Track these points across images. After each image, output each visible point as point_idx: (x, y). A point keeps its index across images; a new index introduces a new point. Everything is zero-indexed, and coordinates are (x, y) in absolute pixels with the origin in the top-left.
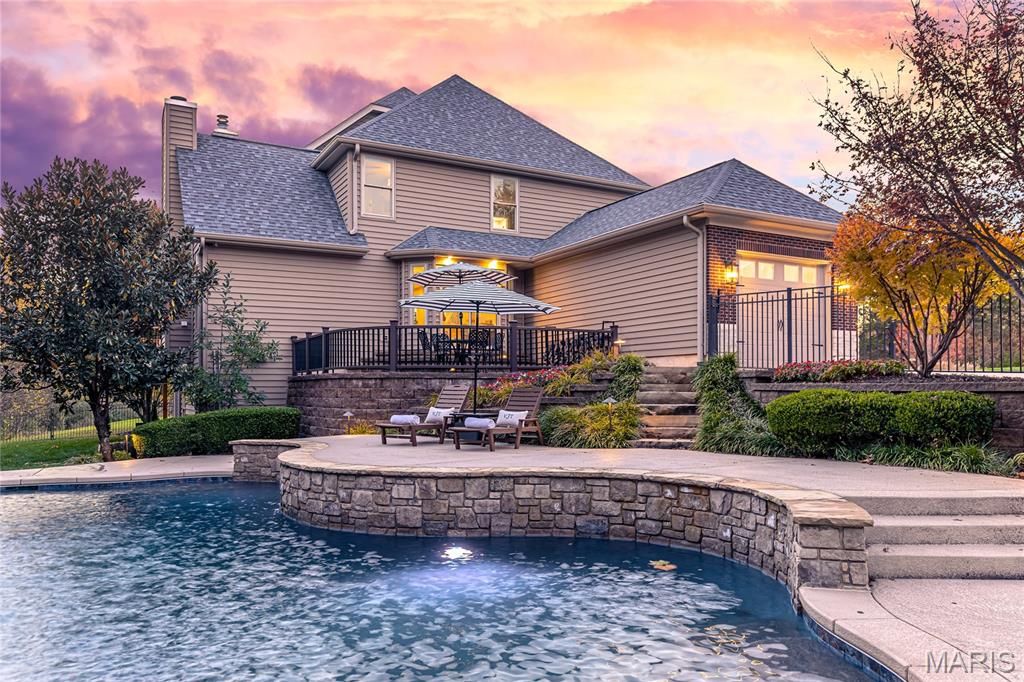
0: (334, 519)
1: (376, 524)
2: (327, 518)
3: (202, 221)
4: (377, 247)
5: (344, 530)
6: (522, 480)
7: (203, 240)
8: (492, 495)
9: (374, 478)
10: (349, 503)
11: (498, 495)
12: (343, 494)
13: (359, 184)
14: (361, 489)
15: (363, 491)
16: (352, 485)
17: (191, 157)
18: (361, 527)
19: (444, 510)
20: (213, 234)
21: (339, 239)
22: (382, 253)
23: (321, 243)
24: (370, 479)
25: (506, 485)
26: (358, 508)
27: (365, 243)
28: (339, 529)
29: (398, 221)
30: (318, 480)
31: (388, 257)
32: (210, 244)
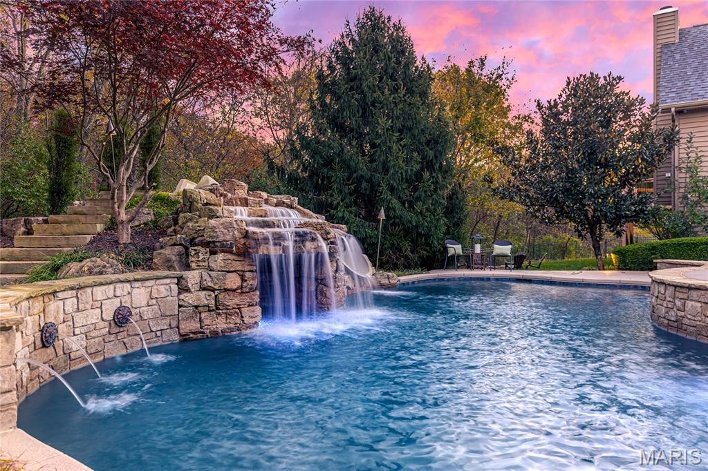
0: (672, 324)
1: (704, 333)
2: (667, 322)
3: (674, 95)
5: (679, 334)
7: (673, 110)
9: (702, 292)
10: (684, 311)
12: (678, 303)
14: (692, 300)
15: (693, 303)
16: (685, 296)
17: (673, 49)
18: (691, 333)
20: (682, 103)
24: (699, 293)
26: (689, 317)
28: (675, 333)
30: (662, 289)
32: (680, 112)
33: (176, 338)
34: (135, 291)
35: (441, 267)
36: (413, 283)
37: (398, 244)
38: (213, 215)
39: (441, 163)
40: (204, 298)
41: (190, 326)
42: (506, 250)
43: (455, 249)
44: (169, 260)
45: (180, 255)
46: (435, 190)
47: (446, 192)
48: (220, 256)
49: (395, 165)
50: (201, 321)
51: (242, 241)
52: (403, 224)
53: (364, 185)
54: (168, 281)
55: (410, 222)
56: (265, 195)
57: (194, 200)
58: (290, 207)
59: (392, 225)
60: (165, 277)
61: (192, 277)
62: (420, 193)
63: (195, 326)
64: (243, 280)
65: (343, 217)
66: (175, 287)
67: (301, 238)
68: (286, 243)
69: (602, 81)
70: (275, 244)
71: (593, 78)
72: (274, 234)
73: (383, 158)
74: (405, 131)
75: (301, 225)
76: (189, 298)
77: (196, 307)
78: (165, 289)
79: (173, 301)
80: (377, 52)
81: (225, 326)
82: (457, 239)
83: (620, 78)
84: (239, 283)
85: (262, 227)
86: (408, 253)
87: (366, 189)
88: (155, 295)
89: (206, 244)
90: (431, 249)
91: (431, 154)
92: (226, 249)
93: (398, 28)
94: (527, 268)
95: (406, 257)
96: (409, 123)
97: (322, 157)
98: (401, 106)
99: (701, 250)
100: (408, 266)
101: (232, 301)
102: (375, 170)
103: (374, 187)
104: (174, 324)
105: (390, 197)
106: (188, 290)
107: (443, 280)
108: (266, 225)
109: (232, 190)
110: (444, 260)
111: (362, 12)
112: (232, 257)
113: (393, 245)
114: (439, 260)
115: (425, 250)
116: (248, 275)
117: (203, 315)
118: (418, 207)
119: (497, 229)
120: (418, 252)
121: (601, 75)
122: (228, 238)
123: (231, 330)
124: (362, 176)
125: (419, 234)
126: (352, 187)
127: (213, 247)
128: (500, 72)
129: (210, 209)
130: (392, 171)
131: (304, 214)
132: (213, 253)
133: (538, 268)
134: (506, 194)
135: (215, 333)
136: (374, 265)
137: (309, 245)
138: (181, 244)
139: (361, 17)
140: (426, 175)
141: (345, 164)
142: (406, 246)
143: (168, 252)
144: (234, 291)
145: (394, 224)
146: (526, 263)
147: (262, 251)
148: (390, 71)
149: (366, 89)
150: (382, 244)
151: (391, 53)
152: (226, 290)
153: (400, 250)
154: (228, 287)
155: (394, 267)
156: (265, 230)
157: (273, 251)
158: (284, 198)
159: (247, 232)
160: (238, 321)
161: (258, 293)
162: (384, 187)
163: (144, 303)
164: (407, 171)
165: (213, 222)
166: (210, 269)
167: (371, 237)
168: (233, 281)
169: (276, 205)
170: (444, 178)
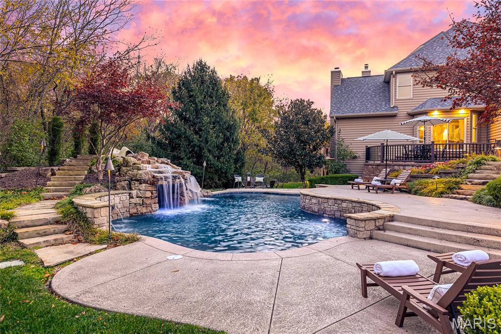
4: (403, 111)
6: (344, 201)
7: (334, 118)
8: (336, 205)
11: (337, 205)
13: (395, 87)
17: (338, 88)
19: (323, 208)
20: (338, 115)
21: (386, 110)
22: (406, 113)
23: (378, 113)
25: (339, 202)
27: (397, 110)
29: (414, 98)
31: (409, 114)
32: (338, 118)
33: (129, 215)
34: (116, 198)
35: (232, 187)
36: (218, 195)
37: (212, 177)
38: (139, 169)
39: (233, 138)
40: (138, 201)
41: (133, 211)
42: (261, 179)
43: (238, 179)
44: (124, 187)
45: (127, 184)
46: (230, 151)
47: (235, 152)
48: (144, 185)
49: (211, 140)
50: (137, 209)
51: (152, 179)
52: (214, 167)
53: (196, 148)
54: (125, 194)
55: (218, 166)
56: (156, 158)
57: (128, 162)
58: (167, 164)
59: (209, 168)
60: (125, 193)
61: (134, 192)
62: (223, 153)
63: (135, 211)
64: (152, 194)
65: (186, 164)
66: (128, 197)
67: (174, 178)
68: (169, 180)
69: (305, 103)
70: (165, 180)
71: (302, 101)
72: (165, 176)
73: (205, 136)
74: (216, 123)
75: (173, 173)
76: (133, 201)
77: (135, 204)
78: (125, 197)
79: (127, 202)
80: (202, 83)
81: (146, 211)
82: (240, 174)
83: (312, 103)
84: (151, 195)
85: (159, 173)
86: (217, 181)
87: (197, 150)
88: (121, 199)
89: (137, 180)
90: (227, 179)
91: (228, 134)
92: (145, 182)
93: (214, 72)
94: (277, 187)
95: (216, 183)
96: (218, 119)
97: (176, 134)
98: (214, 111)
99: (340, 180)
100: (217, 187)
101: (148, 202)
102: (201, 141)
103: (201, 149)
104: (128, 210)
105: (208, 155)
106: (133, 198)
107: (232, 193)
108: (160, 172)
109: (142, 157)
110: (233, 184)
111: (196, 61)
112: (148, 185)
113: (210, 177)
114: (231, 184)
115: (225, 179)
116: (154, 192)
117: (138, 207)
118: (222, 159)
119: (266, 166)
120: (222, 181)
121: (305, 100)
122: (147, 178)
123: (148, 212)
124: (195, 144)
125: (222, 172)
126: (191, 149)
127: (140, 181)
128: (267, 87)
129: (137, 166)
130: (209, 143)
131: (173, 167)
132: (141, 184)
133: (282, 187)
134: (264, 151)
135: (142, 213)
136: (201, 187)
137: (177, 180)
138: (127, 180)
139: (195, 64)
140: (226, 145)
141: (187, 138)
142: (216, 178)
143: (123, 183)
144: (149, 198)
145: (210, 167)
146: (276, 185)
147: (160, 183)
148: (209, 93)
149: (198, 102)
150: (205, 177)
151: (210, 84)
152: (146, 197)
153: (213, 180)
154: (147, 196)
155: (210, 188)
156: (160, 175)
157: (164, 183)
158: (164, 160)
159: (154, 176)
160: (151, 209)
161: (157, 199)
162: (205, 150)
163: (118, 202)
164: (216, 143)
165: (140, 172)
166: (140, 190)
167: (199, 173)
168: (148, 194)
169: (161, 163)
170: (234, 145)
